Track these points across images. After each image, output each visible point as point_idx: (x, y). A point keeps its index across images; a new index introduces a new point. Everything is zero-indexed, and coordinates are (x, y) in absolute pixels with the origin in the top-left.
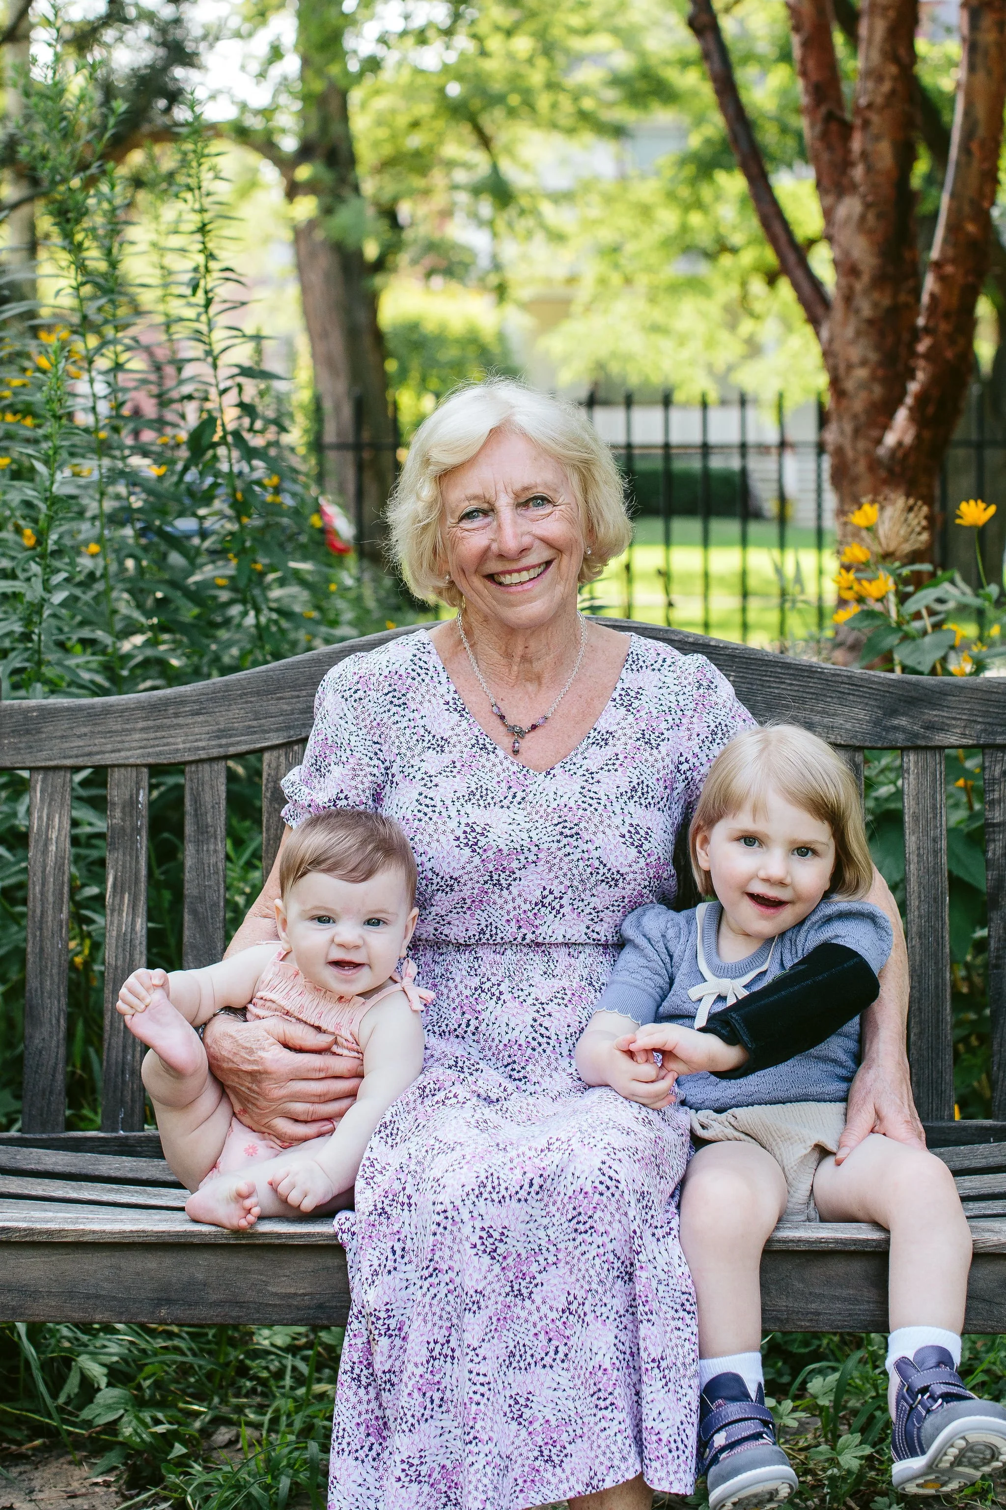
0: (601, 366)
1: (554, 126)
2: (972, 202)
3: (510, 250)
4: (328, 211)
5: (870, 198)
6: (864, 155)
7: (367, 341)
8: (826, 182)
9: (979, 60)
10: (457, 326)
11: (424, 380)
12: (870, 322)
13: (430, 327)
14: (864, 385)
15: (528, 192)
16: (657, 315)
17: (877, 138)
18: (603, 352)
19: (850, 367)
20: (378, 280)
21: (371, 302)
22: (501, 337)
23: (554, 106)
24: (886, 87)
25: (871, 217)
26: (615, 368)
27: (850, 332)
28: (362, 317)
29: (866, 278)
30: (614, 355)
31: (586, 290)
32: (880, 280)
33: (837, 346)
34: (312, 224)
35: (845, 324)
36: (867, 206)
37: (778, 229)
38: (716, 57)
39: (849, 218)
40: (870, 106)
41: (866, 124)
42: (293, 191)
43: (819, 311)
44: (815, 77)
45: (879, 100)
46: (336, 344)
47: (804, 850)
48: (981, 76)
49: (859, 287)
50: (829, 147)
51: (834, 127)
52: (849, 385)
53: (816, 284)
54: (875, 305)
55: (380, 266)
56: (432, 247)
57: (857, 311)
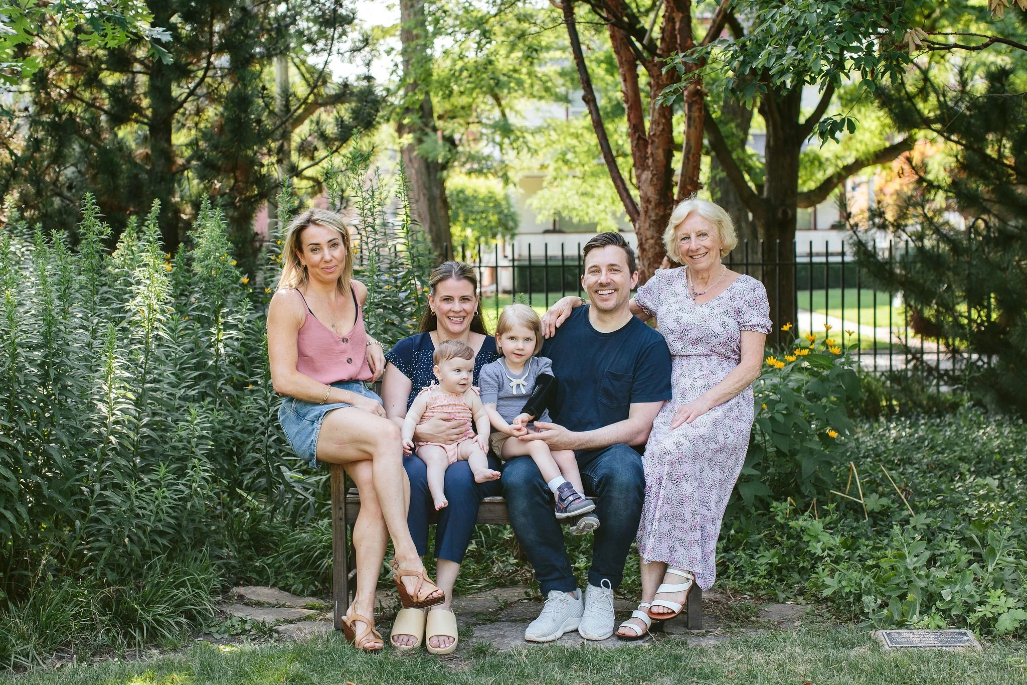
0: (558, 213)
1: (533, 96)
2: (690, 178)
3: (510, 156)
4: (420, 141)
5: (655, 172)
6: (652, 154)
7: (439, 204)
8: (638, 164)
9: (692, 122)
10: (483, 192)
11: (466, 221)
12: (655, 221)
13: (469, 192)
14: (652, 247)
15: (520, 130)
16: (586, 187)
17: (658, 148)
18: (559, 206)
19: (647, 239)
20: (445, 173)
21: (441, 183)
22: (506, 197)
23: (532, 86)
24: (661, 127)
25: (655, 179)
26: (565, 214)
27: (647, 225)
28: (437, 192)
29: (653, 204)
30: (565, 207)
31: (550, 173)
32: (658, 205)
33: (642, 231)
34: (411, 148)
35: (645, 222)
36: (654, 175)
37: (619, 183)
38: (594, 112)
39: (647, 179)
40: (654, 135)
41: (653, 142)
42: (400, 129)
43: (636, 216)
44: (633, 122)
45: (658, 133)
46: (423, 205)
47: (527, 339)
48: (693, 129)
49: (650, 207)
50: (639, 150)
51: (641, 142)
52: (647, 246)
53: (634, 205)
54: (657, 214)
55: (444, 166)
56: (471, 158)
57: (650, 217)
